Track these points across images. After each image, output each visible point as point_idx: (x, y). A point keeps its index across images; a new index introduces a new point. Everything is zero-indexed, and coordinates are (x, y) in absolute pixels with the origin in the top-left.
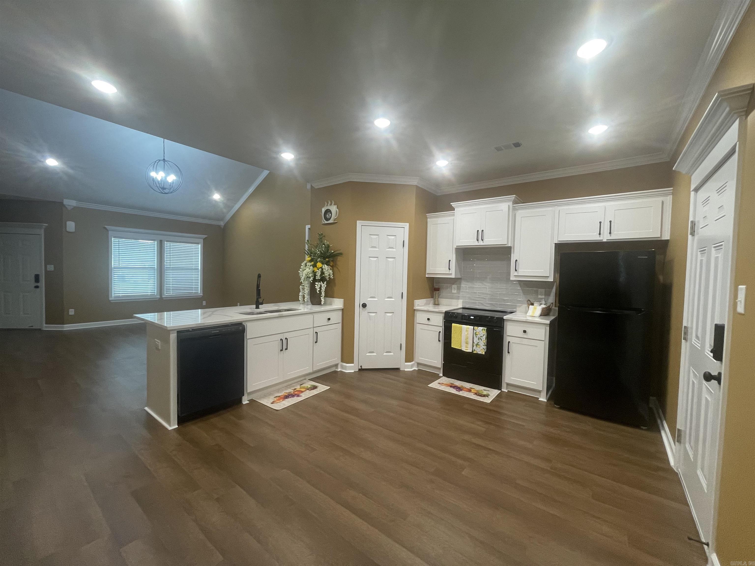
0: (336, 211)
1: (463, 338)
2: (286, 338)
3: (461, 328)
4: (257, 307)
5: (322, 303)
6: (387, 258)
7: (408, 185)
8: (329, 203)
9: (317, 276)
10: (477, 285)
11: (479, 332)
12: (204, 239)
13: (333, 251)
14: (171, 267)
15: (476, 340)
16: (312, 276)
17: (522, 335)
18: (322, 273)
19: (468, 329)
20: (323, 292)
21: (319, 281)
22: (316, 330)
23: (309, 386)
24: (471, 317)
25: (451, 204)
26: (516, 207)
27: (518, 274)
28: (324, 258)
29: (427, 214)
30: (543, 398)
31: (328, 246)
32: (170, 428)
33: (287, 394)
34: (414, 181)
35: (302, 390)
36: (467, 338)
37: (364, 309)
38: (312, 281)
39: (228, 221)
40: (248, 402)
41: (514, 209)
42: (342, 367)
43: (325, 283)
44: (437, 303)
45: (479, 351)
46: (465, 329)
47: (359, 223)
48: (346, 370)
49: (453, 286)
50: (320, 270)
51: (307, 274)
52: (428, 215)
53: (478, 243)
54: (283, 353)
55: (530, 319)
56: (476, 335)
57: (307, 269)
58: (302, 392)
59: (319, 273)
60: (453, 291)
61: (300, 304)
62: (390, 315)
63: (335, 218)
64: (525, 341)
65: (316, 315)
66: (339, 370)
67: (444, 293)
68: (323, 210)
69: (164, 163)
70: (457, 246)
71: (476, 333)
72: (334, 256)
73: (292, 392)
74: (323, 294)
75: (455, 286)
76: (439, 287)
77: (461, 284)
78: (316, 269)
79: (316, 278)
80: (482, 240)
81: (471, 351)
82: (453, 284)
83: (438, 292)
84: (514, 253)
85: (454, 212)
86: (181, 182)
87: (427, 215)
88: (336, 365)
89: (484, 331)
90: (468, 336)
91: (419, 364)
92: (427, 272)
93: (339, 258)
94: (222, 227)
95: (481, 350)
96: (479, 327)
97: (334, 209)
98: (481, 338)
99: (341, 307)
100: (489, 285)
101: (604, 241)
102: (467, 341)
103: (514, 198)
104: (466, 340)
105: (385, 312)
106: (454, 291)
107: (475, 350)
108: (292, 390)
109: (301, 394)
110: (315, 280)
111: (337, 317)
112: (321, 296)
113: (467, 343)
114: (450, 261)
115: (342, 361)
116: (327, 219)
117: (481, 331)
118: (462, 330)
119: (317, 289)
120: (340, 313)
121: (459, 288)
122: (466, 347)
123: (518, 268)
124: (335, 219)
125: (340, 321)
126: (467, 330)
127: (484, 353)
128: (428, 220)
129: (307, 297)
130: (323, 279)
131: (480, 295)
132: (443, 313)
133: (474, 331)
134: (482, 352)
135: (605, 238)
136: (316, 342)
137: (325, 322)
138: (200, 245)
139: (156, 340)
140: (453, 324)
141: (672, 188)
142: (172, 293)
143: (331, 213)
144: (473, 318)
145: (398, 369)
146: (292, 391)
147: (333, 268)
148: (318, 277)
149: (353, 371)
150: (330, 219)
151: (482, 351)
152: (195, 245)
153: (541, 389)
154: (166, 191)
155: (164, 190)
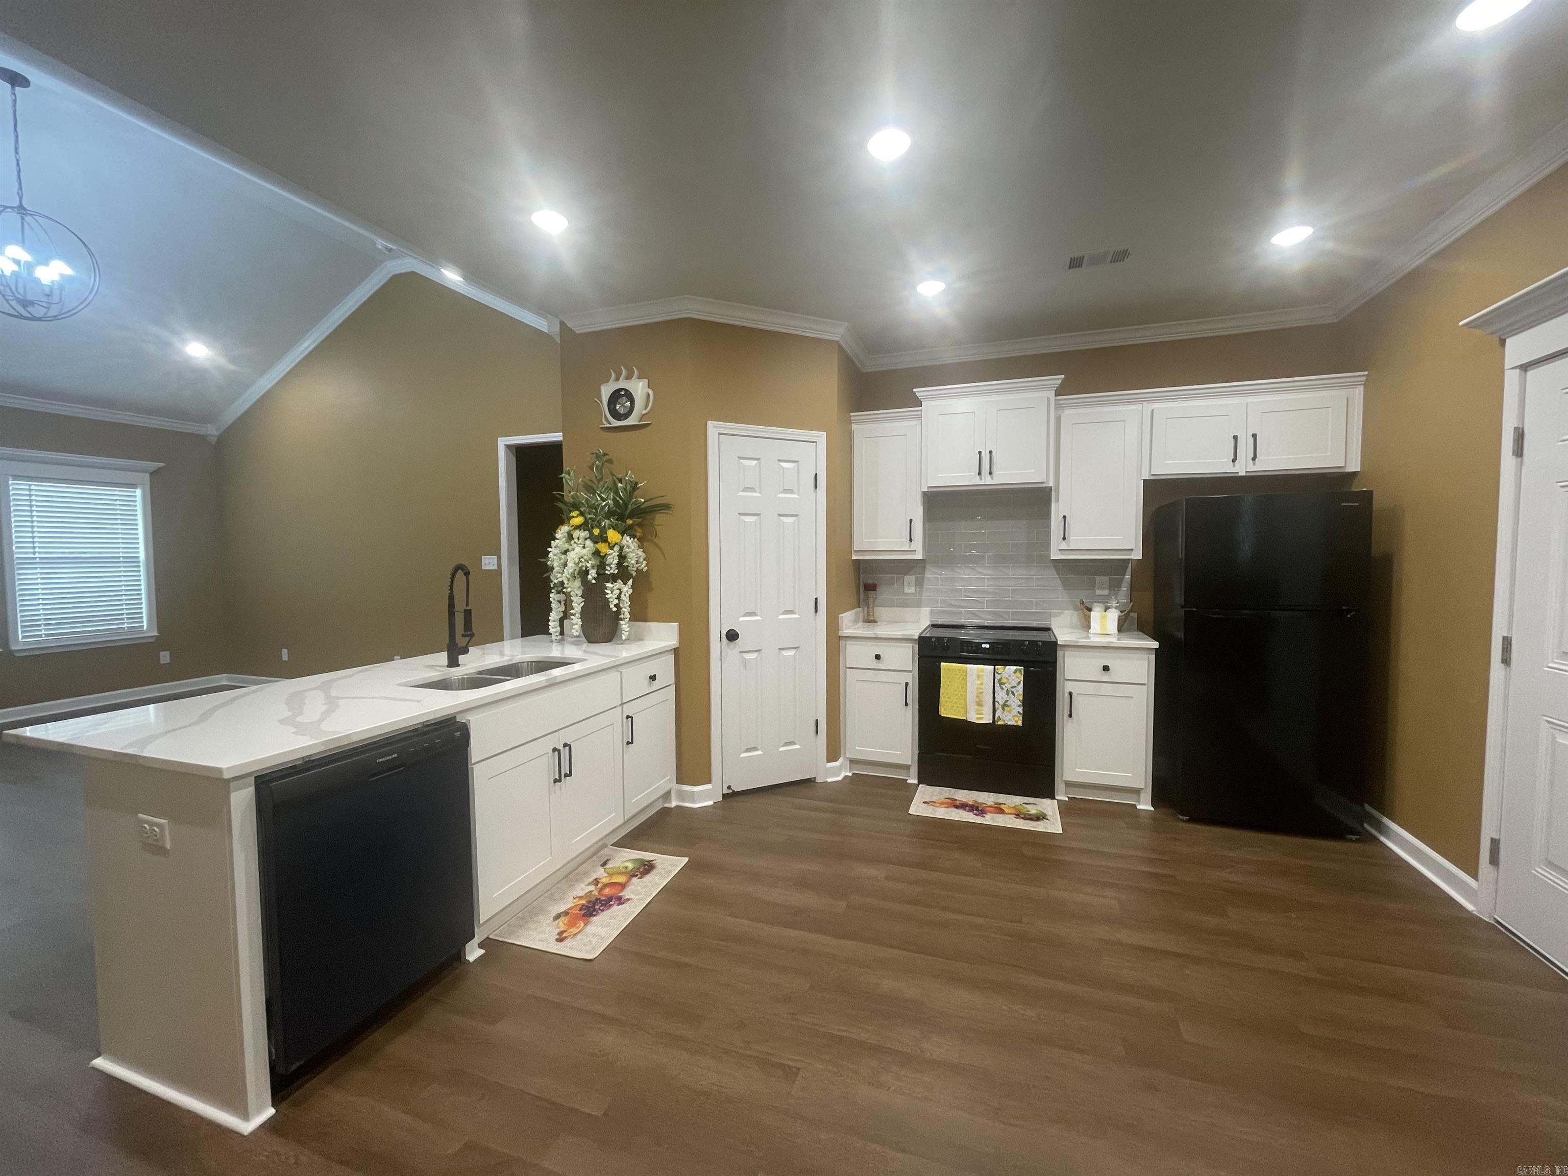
0: (646, 394)
1: (971, 697)
2: (565, 745)
3: (965, 671)
4: (453, 662)
5: (624, 638)
6: (780, 515)
7: (819, 340)
8: (624, 372)
9: (609, 565)
10: (964, 573)
11: (1007, 678)
12: (154, 474)
13: (643, 500)
14: (37, 555)
15: (1001, 696)
16: (593, 567)
17: (1100, 676)
18: (622, 557)
19: (983, 672)
20: (625, 608)
21: (614, 578)
22: (629, 710)
23: (630, 866)
24: (984, 646)
25: (914, 390)
26: (1061, 402)
27: (1069, 546)
28: (622, 518)
29: (851, 414)
30: (1146, 804)
31: (635, 486)
32: (247, 1127)
33: (583, 902)
34: (836, 332)
35: (621, 879)
36: (981, 693)
37: (732, 644)
38: (594, 579)
39: (231, 425)
40: (482, 952)
41: (1058, 407)
42: (681, 796)
43: (630, 582)
44: (871, 618)
45: (1010, 720)
46: (975, 673)
47: (713, 428)
48: (694, 802)
49: (907, 578)
50: (616, 548)
51: (577, 560)
52: (852, 416)
53: (981, 479)
54: (561, 789)
55: (1095, 640)
56: (1001, 684)
57: (578, 549)
58: (623, 886)
59: (613, 559)
60: (907, 590)
61: (552, 641)
62: (791, 653)
63: (644, 412)
64: (1107, 689)
65: (625, 671)
66: (674, 804)
67: (884, 593)
68: (606, 391)
69: (22, 218)
70: (929, 487)
71: (1000, 680)
72: (645, 512)
73: (596, 893)
74: (626, 611)
75: (910, 579)
76: (876, 582)
77: (924, 574)
78: (603, 547)
79: (606, 572)
80: (990, 473)
81: (991, 722)
82: (906, 573)
83: (874, 592)
84: (1057, 500)
85: (921, 410)
86: (93, 287)
87: (850, 416)
88: (667, 796)
89: (1018, 674)
90: (982, 689)
91: (853, 762)
92: (856, 547)
93: (660, 519)
94: (214, 440)
95: (1013, 716)
96: (1007, 667)
97: (639, 388)
98: (1013, 689)
99: (675, 643)
100: (990, 572)
101: (1240, 474)
102: (981, 701)
103: (1060, 381)
104: (977, 697)
105: (780, 649)
106: (910, 590)
107: (999, 718)
108: (589, 884)
109: (626, 894)
110: (603, 577)
111: (666, 669)
112: (621, 619)
113: (980, 704)
114: (911, 521)
115: (680, 780)
116: (617, 416)
117: (1013, 675)
118: (966, 675)
119: (610, 600)
120: (672, 658)
121: (920, 583)
122: (977, 714)
123: (1069, 536)
124: (644, 415)
125: (672, 680)
126: (979, 677)
127: (1020, 723)
128: (854, 427)
129: (575, 624)
130: (623, 574)
131: (969, 594)
132: (915, 640)
133: (996, 674)
134: (1016, 722)
135: (1242, 468)
136: (628, 743)
137: (644, 686)
138: (138, 492)
139: (141, 815)
140: (942, 663)
141: (1366, 373)
142: (47, 635)
143: (632, 400)
144: (988, 646)
145: (810, 782)
146: (592, 888)
147: (642, 541)
148: (612, 570)
149: (711, 803)
150: (627, 416)
151: (1016, 719)
152: (120, 491)
153: (1143, 787)
154: (38, 311)
155: (28, 309)
